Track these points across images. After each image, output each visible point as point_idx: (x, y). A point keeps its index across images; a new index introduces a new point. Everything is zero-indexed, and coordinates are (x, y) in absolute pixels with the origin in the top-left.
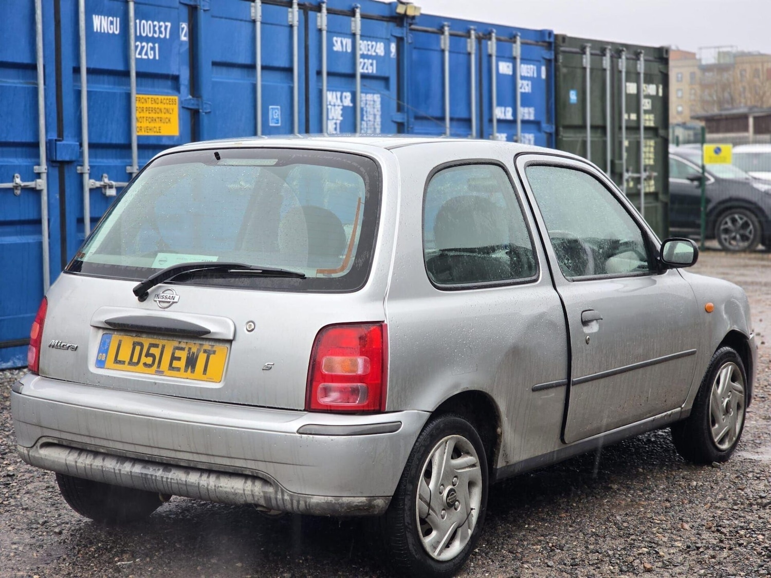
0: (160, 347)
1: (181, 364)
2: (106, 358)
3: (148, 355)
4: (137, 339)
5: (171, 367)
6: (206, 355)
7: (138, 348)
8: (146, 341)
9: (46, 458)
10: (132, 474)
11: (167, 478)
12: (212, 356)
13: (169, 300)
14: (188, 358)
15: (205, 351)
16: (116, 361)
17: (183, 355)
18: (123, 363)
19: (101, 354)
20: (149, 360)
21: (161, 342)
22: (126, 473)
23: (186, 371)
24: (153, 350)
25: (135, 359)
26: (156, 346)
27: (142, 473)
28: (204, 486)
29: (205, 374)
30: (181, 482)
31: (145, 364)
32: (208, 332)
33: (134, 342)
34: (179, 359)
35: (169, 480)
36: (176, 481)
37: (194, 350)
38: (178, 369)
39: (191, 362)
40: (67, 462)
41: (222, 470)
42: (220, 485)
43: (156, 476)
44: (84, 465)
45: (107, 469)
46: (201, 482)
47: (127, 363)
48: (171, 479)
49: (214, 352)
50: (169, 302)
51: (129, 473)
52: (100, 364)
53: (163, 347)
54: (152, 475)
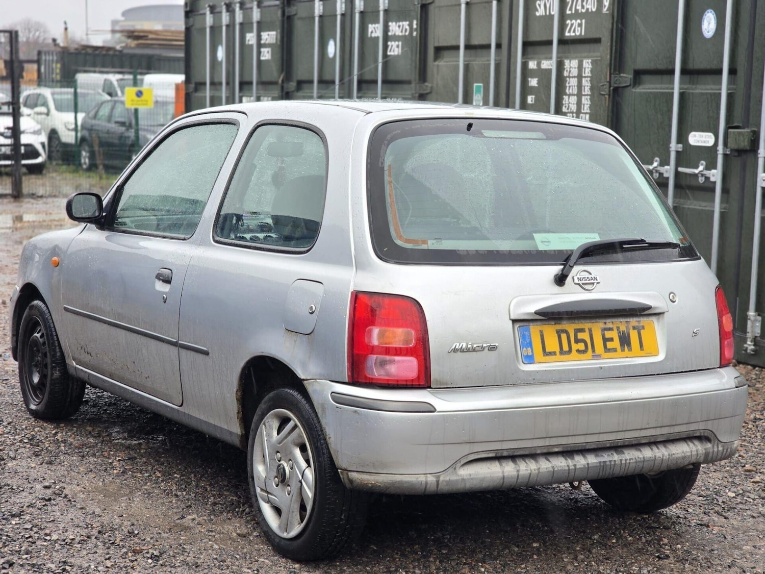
0: (587, 331)
1: (616, 344)
2: (532, 351)
3: (577, 341)
4: (559, 327)
5: (607, 350)
6: (636, 331)
7: (564, 336)
8: (570, 327)
9: (471, 477)
10: (590, 465)
11: (626, 460)
12: (642, 331)
13: (592, 281)
14: (620, 338)
15: (634, 328)
16: (546, 353)
17: (614, 334)
18: (554, 353)
19: (525, 349)
20: (581, 346)
21: (586, 325)
22: (582, 466)
23: (623, 350)
24: (581, 336)
25: (566, 348)
26: (582, 330)
27: (600, 462)
28: (660, 457)
29: (643, 350)
30: (639, 460)
31: (578, 351)
32: (650, 308)
33: (556, 330)
34: (611, 340)
35: (628, 462)
36: (634, 461)
37: (623, 328)
38: (615, 350)
39: (625, 341)
40: (506, 474)
41: (678, 437)
42: (673, 453)
43: (615, 461)
44: (529, 472)
45: (559, 469)
46: (657, 454)
47: (558, 353)
48: (630, 459)
49: (643, 328)
50: (593, 284)
51: (586, 466)
52: (530, 359)
53: (590, 330)
54: (610, 461)
